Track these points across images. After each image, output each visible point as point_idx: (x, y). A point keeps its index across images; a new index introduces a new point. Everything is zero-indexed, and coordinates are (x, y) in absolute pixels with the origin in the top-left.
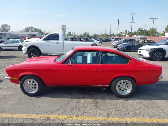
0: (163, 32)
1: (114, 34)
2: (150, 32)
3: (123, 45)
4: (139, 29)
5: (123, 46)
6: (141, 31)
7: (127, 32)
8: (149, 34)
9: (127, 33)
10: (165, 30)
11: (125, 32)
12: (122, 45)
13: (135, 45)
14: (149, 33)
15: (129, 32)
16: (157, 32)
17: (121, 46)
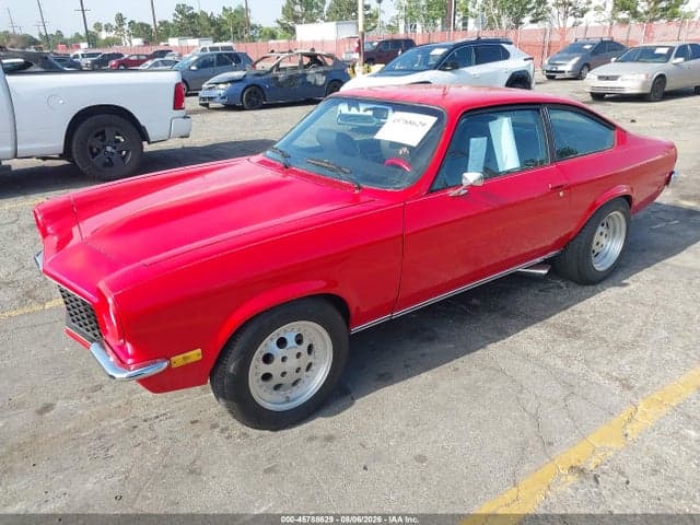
0: (278, 22)
1: (77, 34)
2: (225, 22)
3: (233, 81)
4: (181, 10)
5: (229, 85)
6: (187, 17)
7: (127, 22)
8: (224, 33)
9: (126, 27)
10: (283, 13)
11: (114, 24)
12: (225, 83)
13: (277, 78)
14: (223, 29)
15: (132, 22)
16: (252, 22)
17: (222, 86)
